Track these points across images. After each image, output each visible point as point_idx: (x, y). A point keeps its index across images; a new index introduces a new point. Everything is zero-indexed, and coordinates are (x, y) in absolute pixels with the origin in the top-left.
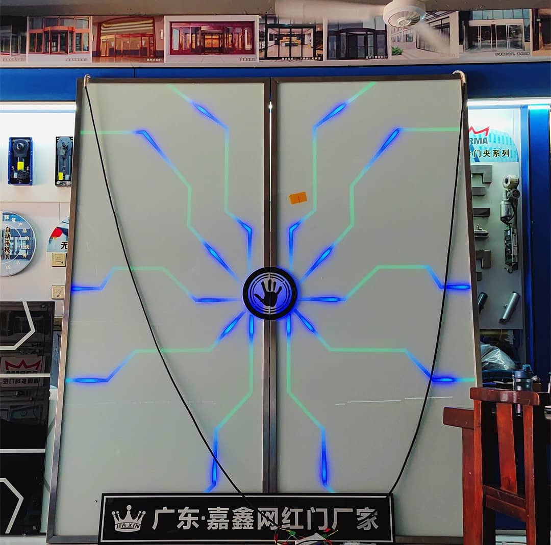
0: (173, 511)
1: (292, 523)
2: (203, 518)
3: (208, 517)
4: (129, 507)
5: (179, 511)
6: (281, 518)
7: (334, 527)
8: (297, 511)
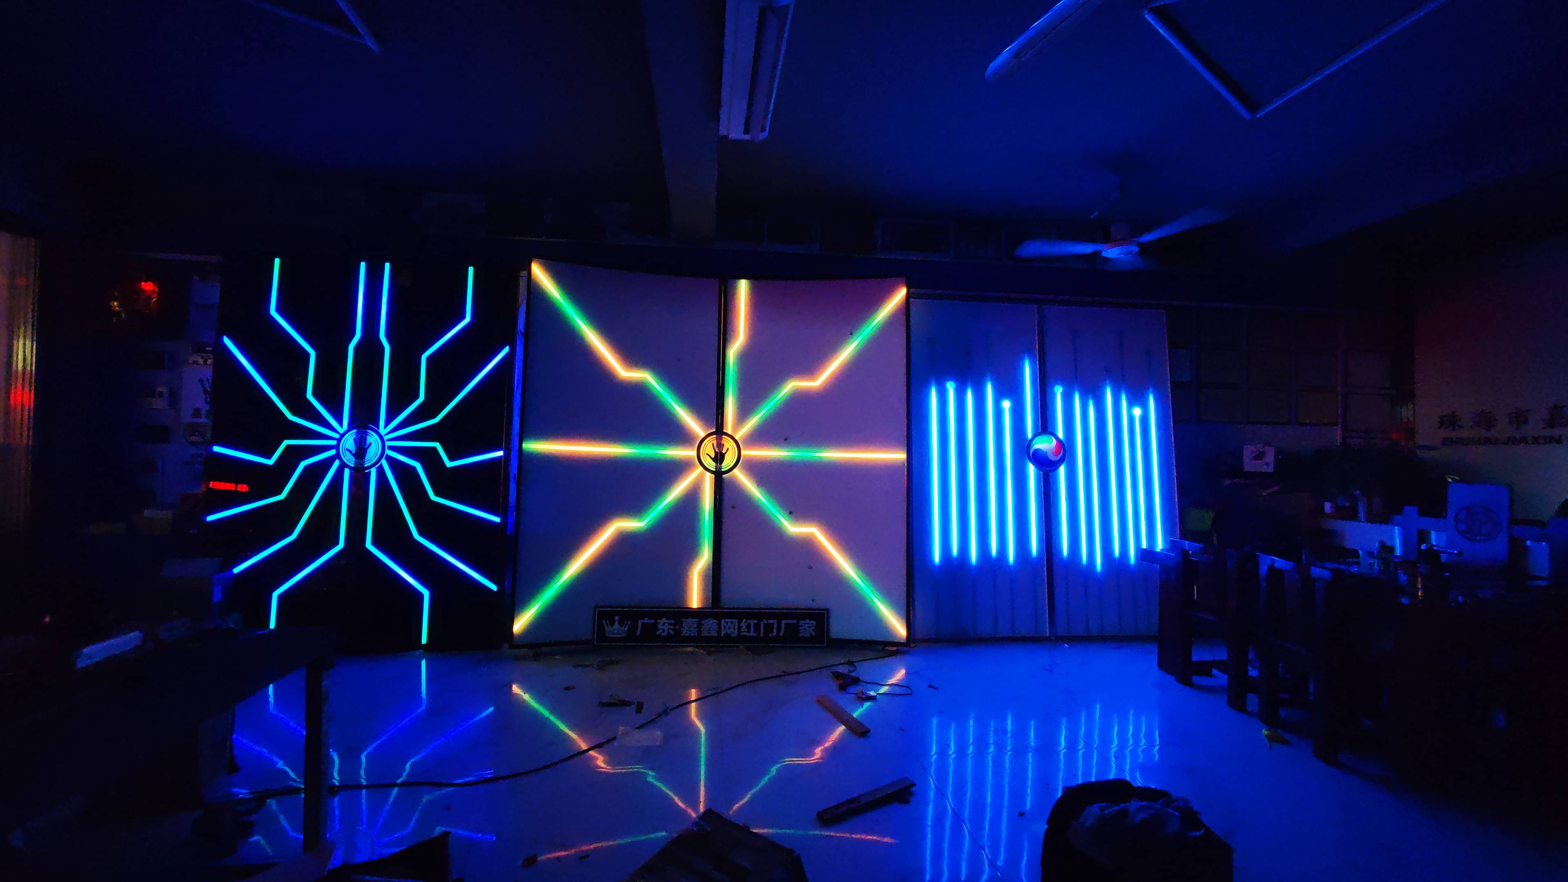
0: (653, 621)
1: (749, 631)
2: (678, 627)
3: (681, 626)
4: (617, 618)
5: (659, 621)
6: (740, 627)
7: (781, 634)
8: (752, 622)
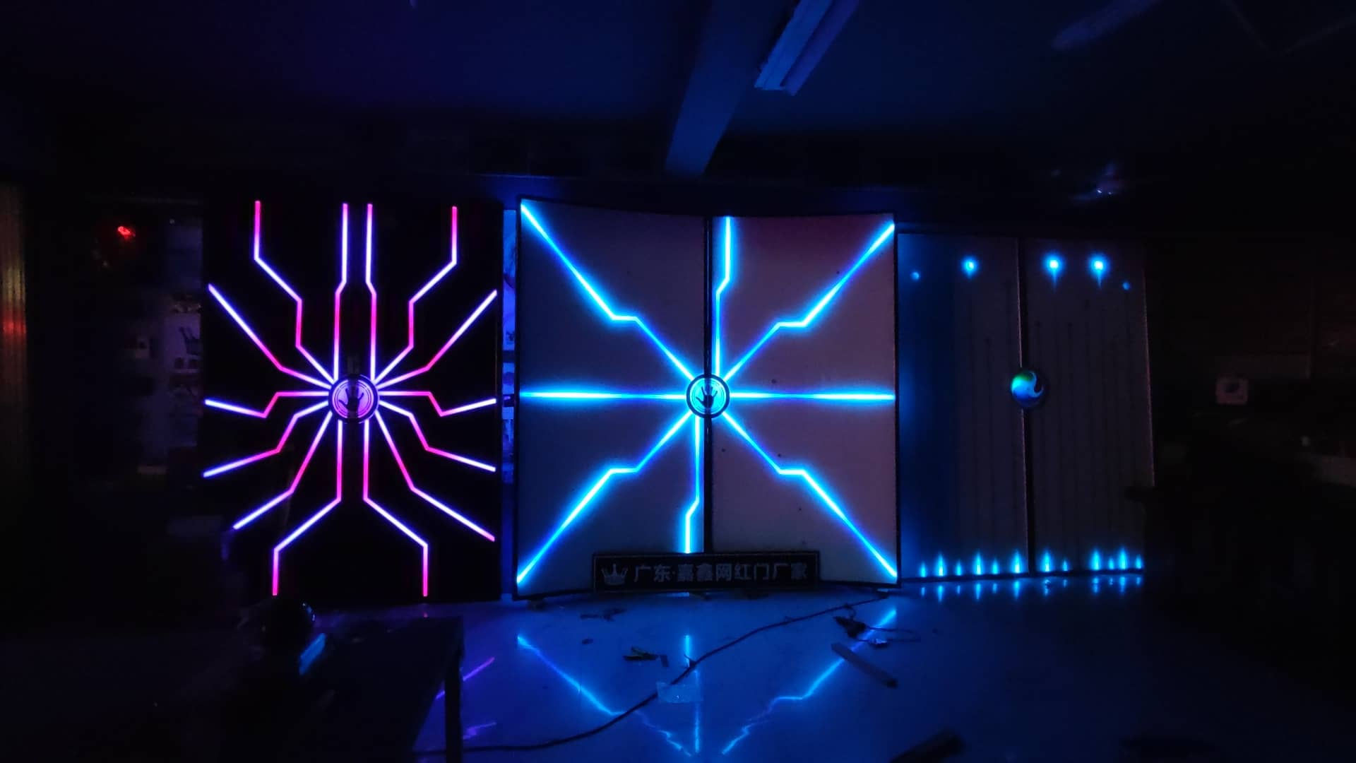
0: (649, 568)
1: (743, 575)
2: (674, 573)
3: (677, 572)
4: (615, 566)
5: (655, 567)
6: (734, 572)
7: (774, 576)
8: (745, 566)
